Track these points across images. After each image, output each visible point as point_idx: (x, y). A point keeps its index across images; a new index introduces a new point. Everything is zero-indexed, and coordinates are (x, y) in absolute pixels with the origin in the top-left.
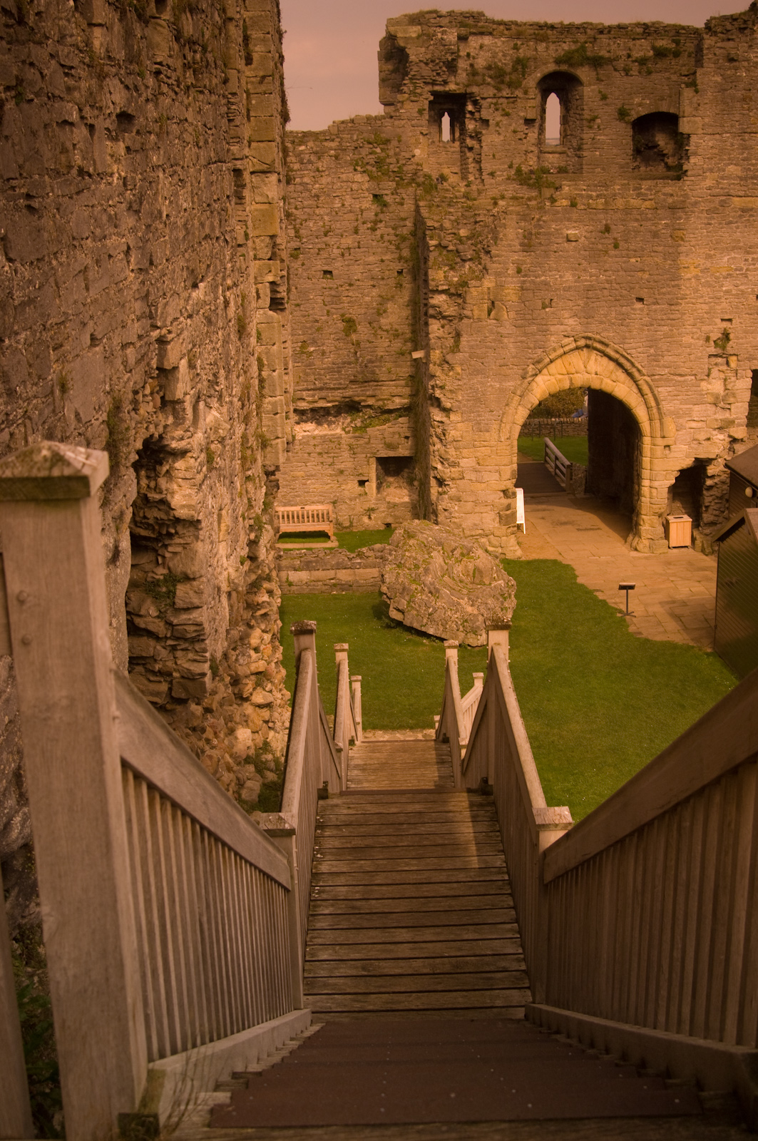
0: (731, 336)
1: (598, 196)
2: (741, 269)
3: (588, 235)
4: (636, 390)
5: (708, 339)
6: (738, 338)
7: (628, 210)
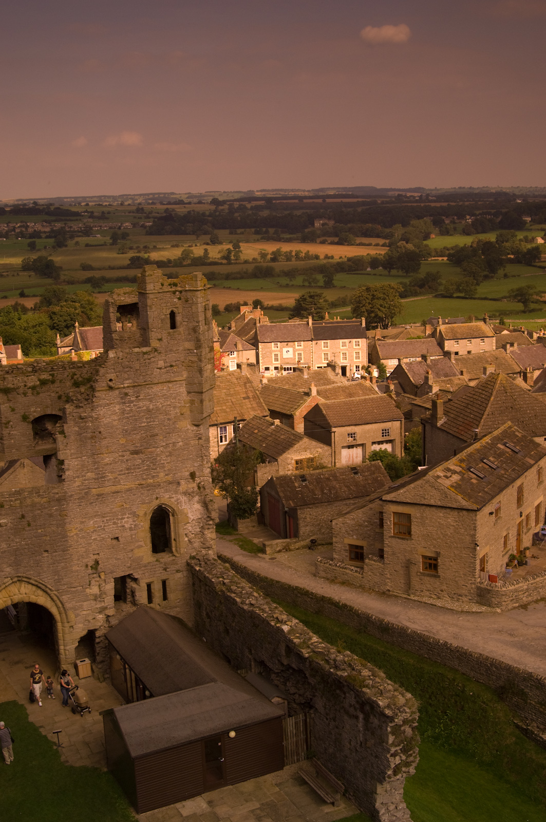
0: (100, 562)
1: (16, 500)
2: (101, 526)
3: (12, 521)
4: (49, 599)
5: (87, 566)
6: (104, 563)
7: (33, 505)
